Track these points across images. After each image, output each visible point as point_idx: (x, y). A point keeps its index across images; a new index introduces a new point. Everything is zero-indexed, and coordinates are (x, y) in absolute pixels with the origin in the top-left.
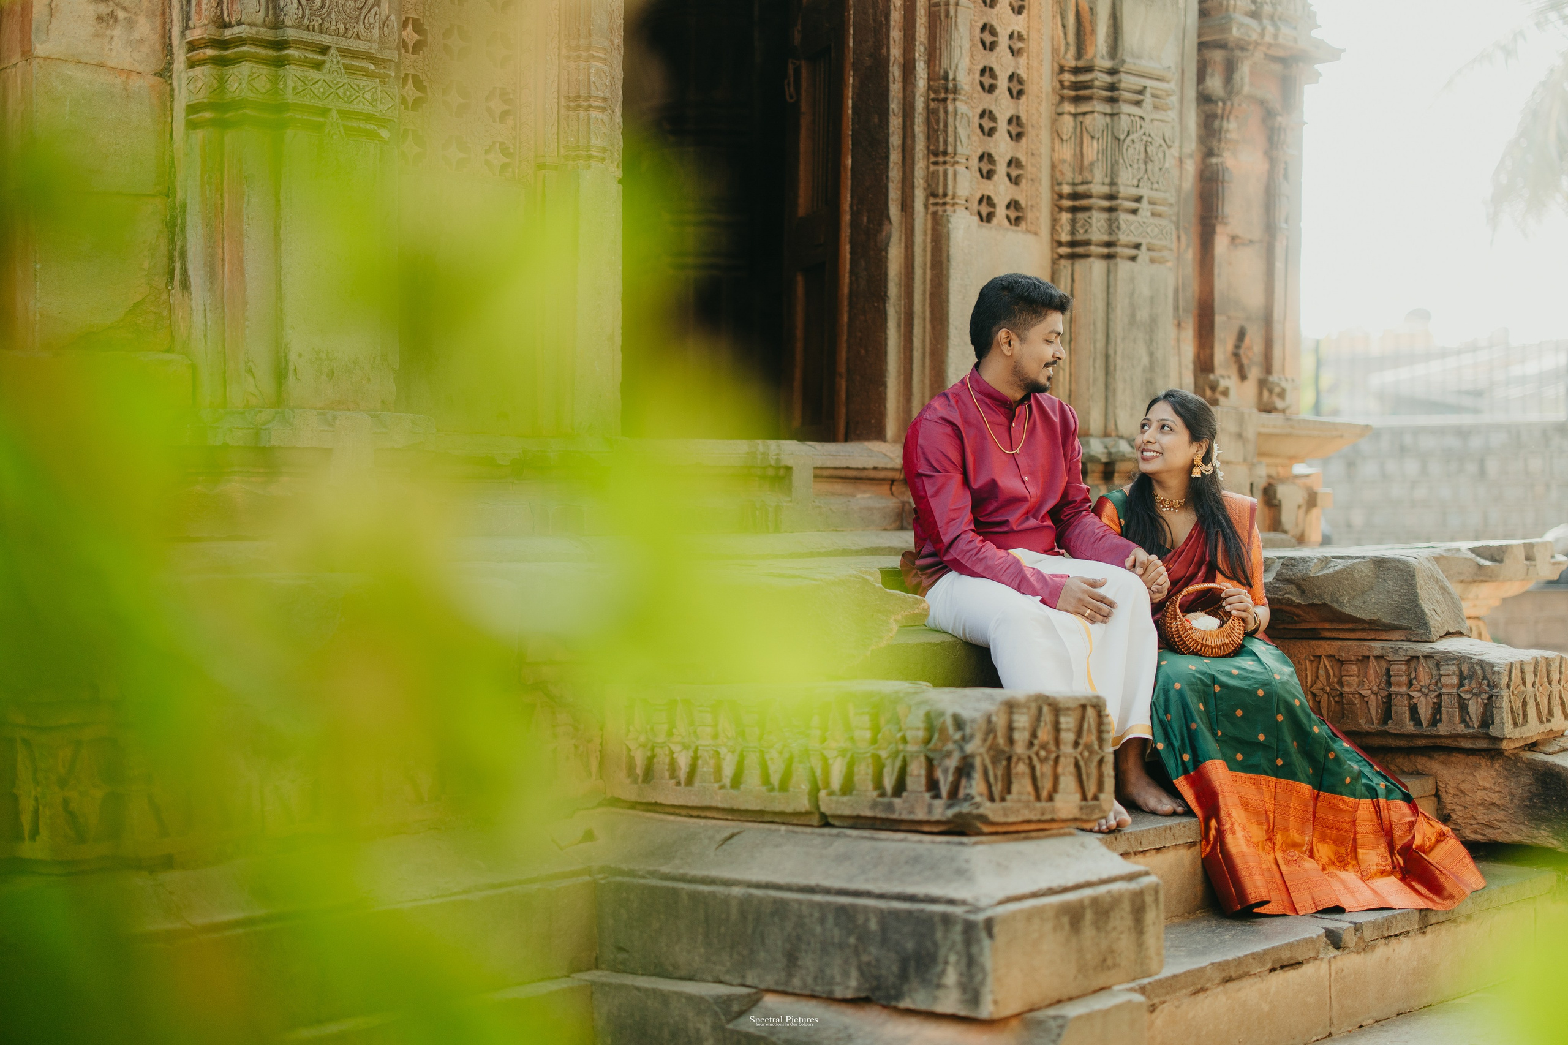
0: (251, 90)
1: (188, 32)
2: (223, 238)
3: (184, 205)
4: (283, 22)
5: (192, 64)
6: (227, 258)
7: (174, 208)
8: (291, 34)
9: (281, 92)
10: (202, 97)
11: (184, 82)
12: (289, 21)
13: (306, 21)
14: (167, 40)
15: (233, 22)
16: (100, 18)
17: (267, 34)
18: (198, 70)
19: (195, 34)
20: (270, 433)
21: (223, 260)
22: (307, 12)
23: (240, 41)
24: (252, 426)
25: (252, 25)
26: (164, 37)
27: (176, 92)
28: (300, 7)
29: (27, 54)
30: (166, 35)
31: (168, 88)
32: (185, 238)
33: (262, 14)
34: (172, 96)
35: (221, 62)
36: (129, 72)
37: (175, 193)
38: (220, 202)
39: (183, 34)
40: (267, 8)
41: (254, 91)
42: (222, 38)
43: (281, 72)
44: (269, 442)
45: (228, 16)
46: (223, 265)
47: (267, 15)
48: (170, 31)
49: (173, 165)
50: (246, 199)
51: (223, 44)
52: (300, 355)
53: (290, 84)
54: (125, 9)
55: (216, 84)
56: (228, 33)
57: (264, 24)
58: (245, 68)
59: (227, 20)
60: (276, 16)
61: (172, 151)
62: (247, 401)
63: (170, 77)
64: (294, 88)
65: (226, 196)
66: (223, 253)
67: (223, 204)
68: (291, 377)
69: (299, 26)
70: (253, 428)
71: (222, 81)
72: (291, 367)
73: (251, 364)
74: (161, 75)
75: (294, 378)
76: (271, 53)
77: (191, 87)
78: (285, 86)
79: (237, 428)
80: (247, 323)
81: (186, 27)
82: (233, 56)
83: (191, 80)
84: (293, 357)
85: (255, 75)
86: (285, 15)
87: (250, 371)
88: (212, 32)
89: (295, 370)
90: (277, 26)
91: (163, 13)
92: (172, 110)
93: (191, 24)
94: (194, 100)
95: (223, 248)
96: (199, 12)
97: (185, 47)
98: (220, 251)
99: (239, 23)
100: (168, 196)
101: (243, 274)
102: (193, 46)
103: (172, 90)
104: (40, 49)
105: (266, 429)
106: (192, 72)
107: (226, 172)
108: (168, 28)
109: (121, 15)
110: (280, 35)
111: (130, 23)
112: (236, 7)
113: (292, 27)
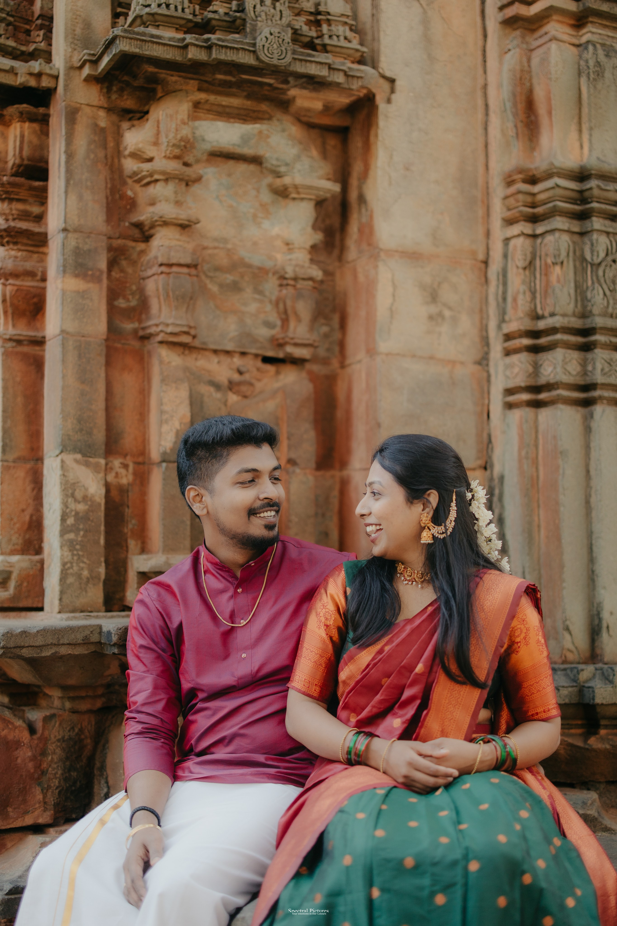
0: (565, 374)
1: (504, 326)
2: (539, 506)
3: (502, 478)
4: (591, 312)
5: (508, 353)
6: (543, 524)
7: (491, 479)
8: (599, 321)
9: (589, 374)
10: (521, 381)
11: (501, 368)
12: (596, 310)
13: (610, 310)
14: (484, 334)
15: (546, 314)
16: (431, 318)
17: (576, 323)
18: (515, 358)
19: (513, 327)
20: (593, 691)
21: (539, 526)
22: (611, 302)
23: (553, 330)
24: (575, 684)
25: (564, 315)
26: (481, 330)
27: (493, 379)
28: (605, 299)
29: (371, 352)
30: (484, 329)
31: (485, 375)
32: (502, 507)
33: (572, 305)
34: (489, 380)
35: (535, 350)
36: (453, 363)
37: (492, 466)
38: (535, 474)
39: (499, 327)
40: (576, 301)
41: (567, 373)
42: (536, 329)
43: (589, 355)
44: (594, 699)
45: (541, 308)
46: (539, 531)
47: (576, 306)
48: (487, 326)
49: (490, 441)
50: (561, 471)
51: (535, 334)
52: (611, 613)
53: (599, 366)
54: (450, 308)
55: (531, 369)
56: (542, 325)
57: (574, 315)
58: (559, 353)
59: (540, 312)
60: (584, 307)
61: (489, 429)
62: (565, 657)
63: (487, 365)
64: (602, 370)
65: (541, 469)
66: (539, 519)
67: (538, 477)
68: (604, 634)
69: (605, 314)
70: (576, 686)
71: (536, 367)
72: (604, 625)
73: (568, 623)
74: (479, 363)
75: (607, 635)
76: (580, 340)
77: (508, 373)
78: (594, 368)
79: (563, 687)
80: (564, 585)
81: (502, 320)
82: (546, 344)
83: (508, 367)
84: (605, 615)
85: (567, 360)
86: (592, 305)
87: (567, 629)
88: (527, 324)
89: (608, 627)
90: (584, 315)
91: (481, 311)
92: (489, 393)
93: (507, 318)
94: (511, 384)
95: (539, 515)
96: (515, 307)
97: (501, 338)
98: (536, 519)
99: (552, 315)
100: (485, 468)
101: (559, 539)
102: (508, 337)
103: (489, 376)
104: (383, 346)
105: (589, 687)
106: (509, 360)
107: (541, 447)
108: (484, 322)
109: (447, 313)
110: (588, 323)
111: (455, 320)
112: (550, 301)
113: (600, 315)
